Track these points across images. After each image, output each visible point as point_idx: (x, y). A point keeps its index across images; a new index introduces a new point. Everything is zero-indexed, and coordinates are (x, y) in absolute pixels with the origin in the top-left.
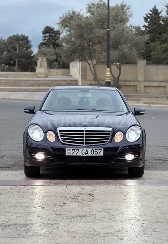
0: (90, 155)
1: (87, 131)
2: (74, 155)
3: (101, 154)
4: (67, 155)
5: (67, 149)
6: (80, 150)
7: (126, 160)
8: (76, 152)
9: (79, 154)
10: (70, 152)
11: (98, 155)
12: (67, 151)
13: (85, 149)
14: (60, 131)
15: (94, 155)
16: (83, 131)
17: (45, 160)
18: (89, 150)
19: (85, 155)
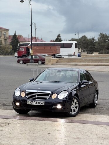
0: (38, 104)
1: (38, 93)
2: (31, 104)
3: (44, 104)
4: (28, 104)
5: (28, 101)
6: (33, 101)
7: (57, 108)
8: (32, 102)
9: (33, 104)
10: (29, 102)
11: (42, 105)
12: (28, 102)
13: (36, 101)
14: (27, 92)
15: (40, 105)
16: (36, 92)
17: (19, 106)
18: (37, 102)
19: (35, 104)
